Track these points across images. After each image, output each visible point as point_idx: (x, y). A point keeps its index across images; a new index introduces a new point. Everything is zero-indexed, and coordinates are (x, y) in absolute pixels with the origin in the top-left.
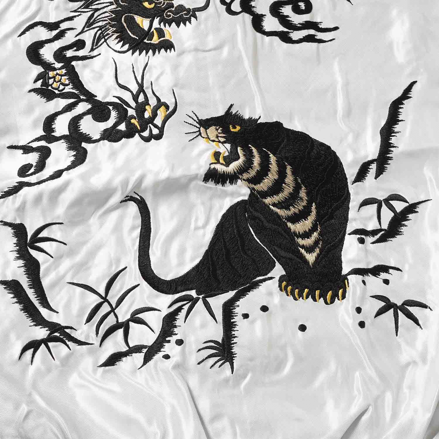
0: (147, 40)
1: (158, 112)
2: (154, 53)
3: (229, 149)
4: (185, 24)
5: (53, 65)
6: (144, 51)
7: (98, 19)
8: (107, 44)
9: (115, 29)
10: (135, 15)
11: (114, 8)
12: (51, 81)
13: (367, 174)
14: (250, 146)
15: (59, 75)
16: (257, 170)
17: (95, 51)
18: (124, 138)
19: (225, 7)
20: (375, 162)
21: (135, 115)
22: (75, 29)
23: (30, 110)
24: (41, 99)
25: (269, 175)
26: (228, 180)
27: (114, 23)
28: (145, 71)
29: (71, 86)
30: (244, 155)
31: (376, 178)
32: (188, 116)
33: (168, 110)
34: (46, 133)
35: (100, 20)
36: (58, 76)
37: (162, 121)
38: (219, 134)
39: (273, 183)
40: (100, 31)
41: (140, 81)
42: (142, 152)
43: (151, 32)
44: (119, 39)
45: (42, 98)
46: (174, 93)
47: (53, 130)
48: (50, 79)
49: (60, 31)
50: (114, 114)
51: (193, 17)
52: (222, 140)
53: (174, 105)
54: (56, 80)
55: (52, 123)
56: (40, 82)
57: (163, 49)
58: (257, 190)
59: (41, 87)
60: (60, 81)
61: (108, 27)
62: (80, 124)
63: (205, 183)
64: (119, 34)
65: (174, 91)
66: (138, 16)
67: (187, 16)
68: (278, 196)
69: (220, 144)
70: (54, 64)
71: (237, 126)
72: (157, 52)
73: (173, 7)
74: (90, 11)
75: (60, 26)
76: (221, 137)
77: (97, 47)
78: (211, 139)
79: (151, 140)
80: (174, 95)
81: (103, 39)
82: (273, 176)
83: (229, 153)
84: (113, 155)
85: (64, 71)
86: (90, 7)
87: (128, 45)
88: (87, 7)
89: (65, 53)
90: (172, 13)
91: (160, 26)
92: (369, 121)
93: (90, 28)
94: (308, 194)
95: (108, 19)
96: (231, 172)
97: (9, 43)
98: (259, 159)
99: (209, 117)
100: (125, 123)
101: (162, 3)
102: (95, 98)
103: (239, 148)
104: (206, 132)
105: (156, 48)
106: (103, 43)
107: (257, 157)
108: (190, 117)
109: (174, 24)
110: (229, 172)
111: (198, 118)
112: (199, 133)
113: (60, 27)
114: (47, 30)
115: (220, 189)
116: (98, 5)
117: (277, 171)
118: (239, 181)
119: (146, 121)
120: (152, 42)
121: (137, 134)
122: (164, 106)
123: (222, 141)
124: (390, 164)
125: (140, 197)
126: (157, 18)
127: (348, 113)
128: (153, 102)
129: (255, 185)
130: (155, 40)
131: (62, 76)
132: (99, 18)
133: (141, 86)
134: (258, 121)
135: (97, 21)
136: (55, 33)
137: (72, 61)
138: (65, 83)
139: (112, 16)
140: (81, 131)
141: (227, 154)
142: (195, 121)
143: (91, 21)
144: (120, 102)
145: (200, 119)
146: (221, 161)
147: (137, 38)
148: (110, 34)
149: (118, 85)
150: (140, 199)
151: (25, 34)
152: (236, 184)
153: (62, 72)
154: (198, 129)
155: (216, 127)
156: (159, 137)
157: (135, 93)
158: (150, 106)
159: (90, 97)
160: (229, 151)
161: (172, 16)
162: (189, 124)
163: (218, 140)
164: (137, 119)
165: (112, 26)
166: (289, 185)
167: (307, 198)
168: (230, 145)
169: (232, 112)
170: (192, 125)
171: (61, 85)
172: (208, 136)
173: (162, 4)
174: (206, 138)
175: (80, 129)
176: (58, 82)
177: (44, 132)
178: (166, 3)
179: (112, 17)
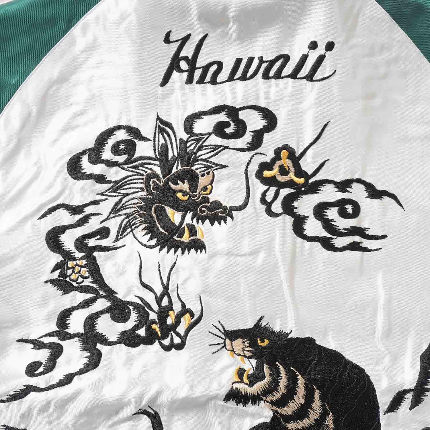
0: (177, 237)
1: (182, 319)
2: (183, 253)
3: (254, 367)
4: (220, 223)
5: (73, 254)
6: (173, 249)
7: (126, 206)
8: (133, 235)
9: (143, 219)
10: (166, 206)
11: (145, 195)
12: (69, 272)
13: (402, 404)
14: (277, 363)
15: (79, 266)
16: (283, 393)
17: (119, 241)
18: (143, 344)
19: (265, 207)
20: (412, 392)
21: (157, 320)
22: (100, 214)
23: (44, 302)
24: (57, 291)
25: (294, 399)
26: (251, 401)
27: (142, 212)
28: (172, 272)
29: (90, 279)
30: (271, 375)
31: (410, 409)
32: (214, 325)
33: (193, 318)
34: (59, 329)
35: (128, 206)
36: (77, 266)
37: (185, 330)
38: (245, 348)
39: (298, 408)
40: (127, 220)
41: (165, 283)
42: (160, 362)
43: (182, 227)
44: (147, 230)
45: (59, 290)
46: (201, 300)
47: (66, 326)
48: (69, 269)
49: (83, 217)
50: (134, 316)
51: (229, 216)
52: (248, 354)
53: (199, 313)
54: (75, 271)
55: (67, 319)
56: (57, 272)
57: (194, 249)
58: (281, 413)
59: (58, 278)
60: (79, 272)
61: (136, 215)
62: (97, 323)
63: (225, 403)
64: (147, 225)
65: (201, 298)
66: (170, 208)
67: (222, 215)
68: (303, 421)
69: (246, 359)
70: (75, 253)
71: (265, 340)
72: (187, 251)
73: (208, 202)
74: (118, 196)
75: (85, 210)
76: (247, 351)
77: (122, 236)
78: (236, 353)
79: (172, 349)
80: (201, 302)
81: (130, 229)
82: (299, 399)
83: (254, 371)
84: (129, 361)
85: (84, 262)
86: (119, 191)
87: (156, 239)
88: (115, 191)
89: (87, 241)
90: (207, 210)
91: (193, 223)
92: (410, 344)
93: (116, 215)
94: (335, 421)
95: (137, 206)
96: (254, 394)
97: (28, 226)
98: (286, 381)
99: (236, 329)
100: (145, 328)
101: (197, 196)
102: (116, 295)
103: (265, 366)
104: (232, 344)
105: (186, 247)
106: (129, 233)
107: (284, 378)
108: (215, 327)
109: (207, 221)
110: (252, 393)
111: (224, 328)
112: (223, 344)
113: (84, 212)
114: (70, 214)
115: (241, 410)
116: (127, 190)
117: (304, 395)
118: (262, 402)
119: (168, 328)
120: (182, 240)
121: (157, 342)
122: (189, 313)
123: (247, 356)
124: (427, 395)
125: (155, 411)
126: (190, 213)
127: (388, 333)
128: (177, 307)
129: (279, 408)
130: (186, 238)
131: (82, 267)
132: (127, 204)
133: (166, 288)
134: (288, 335)
135: (125, 208)
136: (78, 217)
137: (94, 251)
138: (85, 275)
139: (141, 203)
140: (97, 331)
141: (252, 372)
142: (221, 331)
143: (118, 207)
144: (142, 304)
145: (226, 329)
146: (245, 379)
147: (167, 234)
148: (137, 224)
149: (141, 284)
150: (154, 414)
151: (46, 217)
152: (259, 405)
153: (82, 263)
154: (223, 341)
155: (243, 340)
156: (180, 347)
157: (158, 295)
158: (174, 311)
159: (110, 294)
160: (254, 369)
161: (206, 212)
162: (214, 335)
163: (243, 354)
164: (158, 324)
165: (141, 215)
166: (316, 410)
167: (333, 427)
168: (256, 361)
169: (261, 324)
170: (217, 336)
171: (80, 277)
172: (233, 349)
173: (196, 198)
174: (231, 351)
175: (97, 328)
176: (77, 273)
177: (58, 327)
178: (201, 197)
179: (142, 205)
